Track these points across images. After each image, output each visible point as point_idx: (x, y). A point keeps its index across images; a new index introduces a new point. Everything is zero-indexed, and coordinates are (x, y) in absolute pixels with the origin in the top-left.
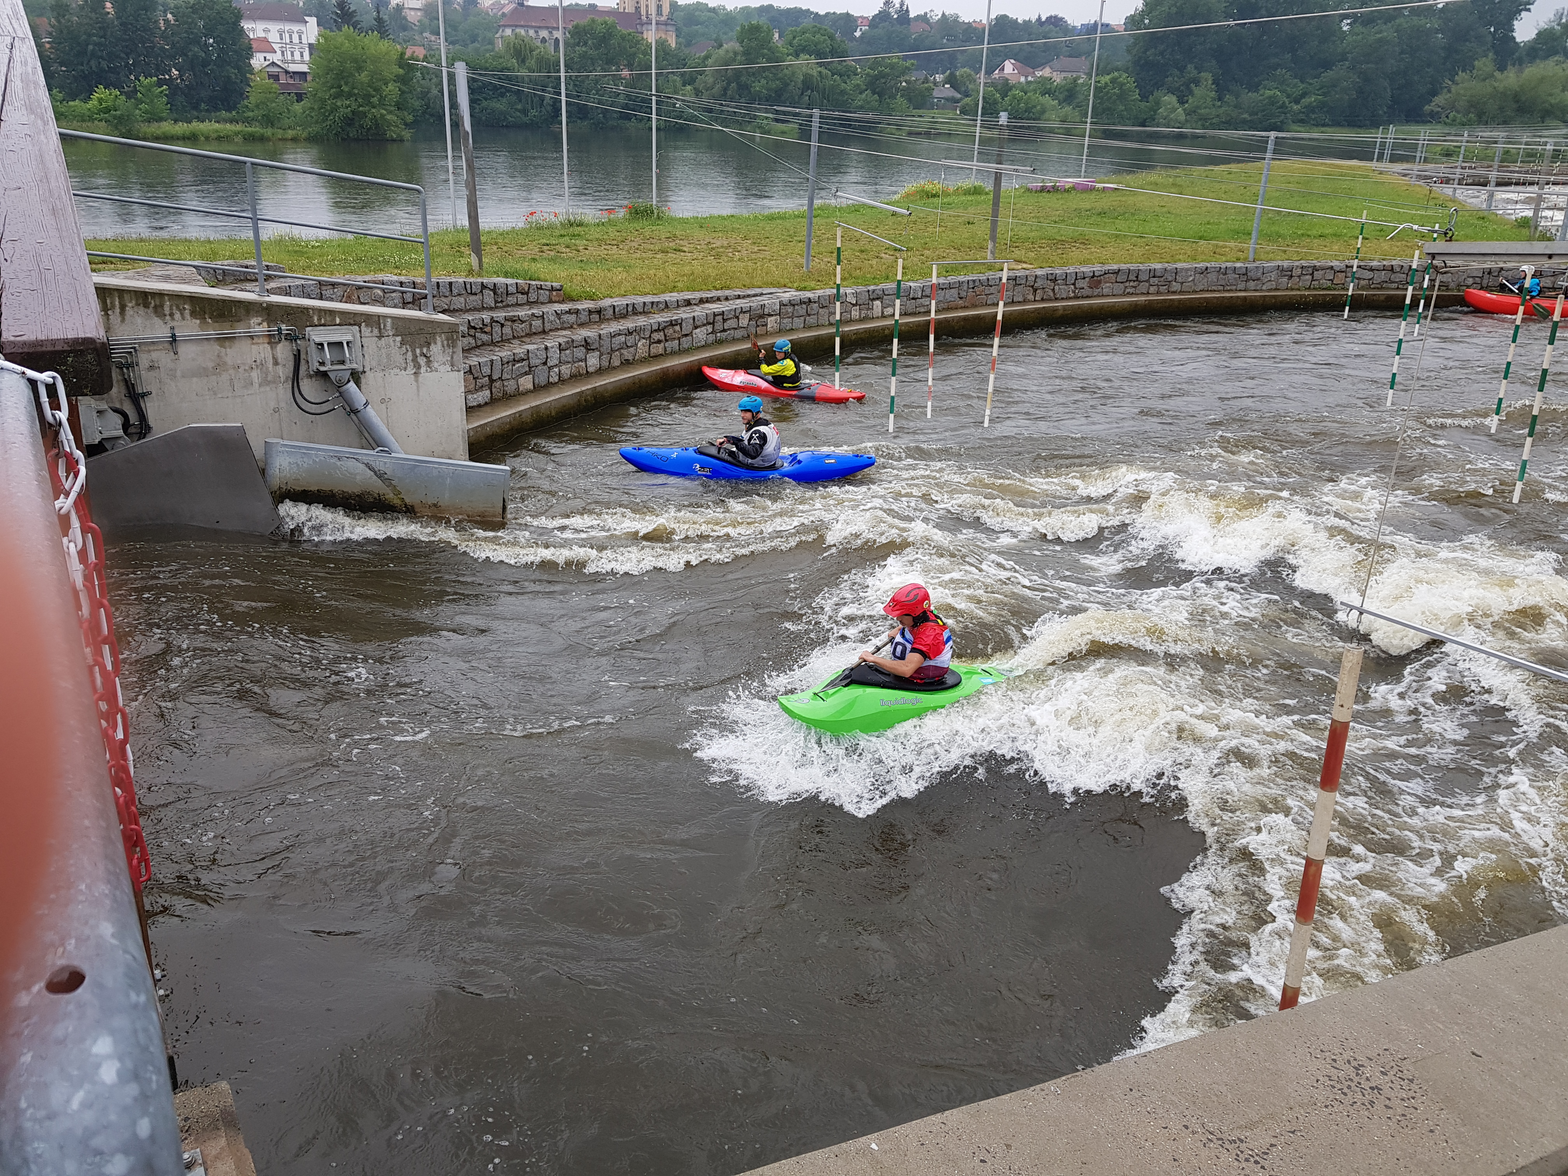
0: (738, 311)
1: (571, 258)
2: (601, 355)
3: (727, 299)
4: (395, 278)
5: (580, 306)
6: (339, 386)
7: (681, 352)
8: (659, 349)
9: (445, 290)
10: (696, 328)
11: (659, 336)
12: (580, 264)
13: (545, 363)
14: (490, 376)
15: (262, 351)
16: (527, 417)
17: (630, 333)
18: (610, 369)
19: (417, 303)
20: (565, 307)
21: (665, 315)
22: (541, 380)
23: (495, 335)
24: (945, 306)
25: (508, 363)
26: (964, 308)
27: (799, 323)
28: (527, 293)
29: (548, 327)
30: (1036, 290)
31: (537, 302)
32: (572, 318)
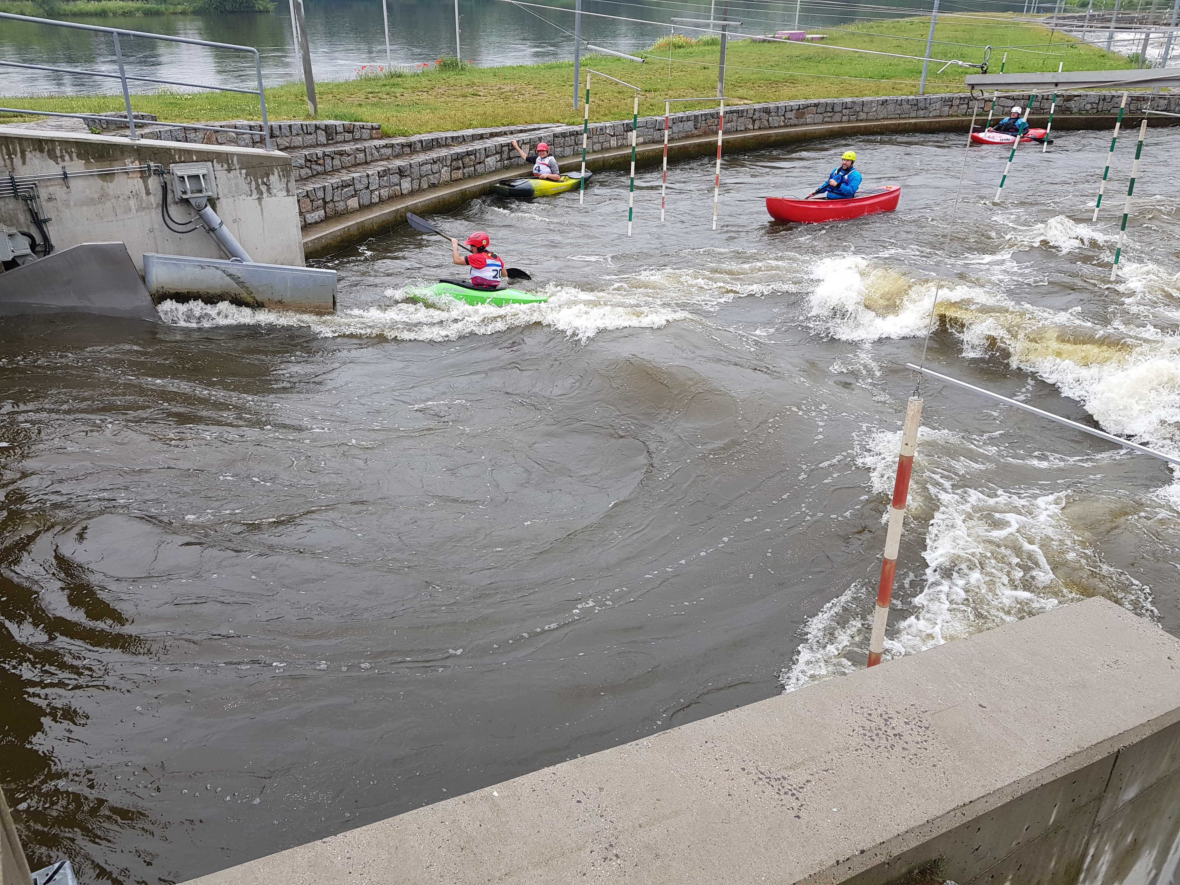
1: (390, 103)
2: (412, 180)
4: (246, 123)
5: (394, 141)
6: (199, 210)
7: (476, 176)
8: (458, 174)
9: (286, 132)
10: (487, 156)
11: (458, 164)
12: (396, 108)
13: (367, 188)
14: (324, 199)
15: (136, 183)
16: (354, 231)
17: (435, 162)
18: (420, 191)
20: (383, 142)
21: (463, 147)
22: (366, 202)
23: (327, 166)
24: (684, 135)
25: (337, 188)
26: (699, 136)
27: (568, 151)
28: (352, 132)
29: (369, 158)
30: (754, 121)
31: (360, 139)
32: (388, 151)
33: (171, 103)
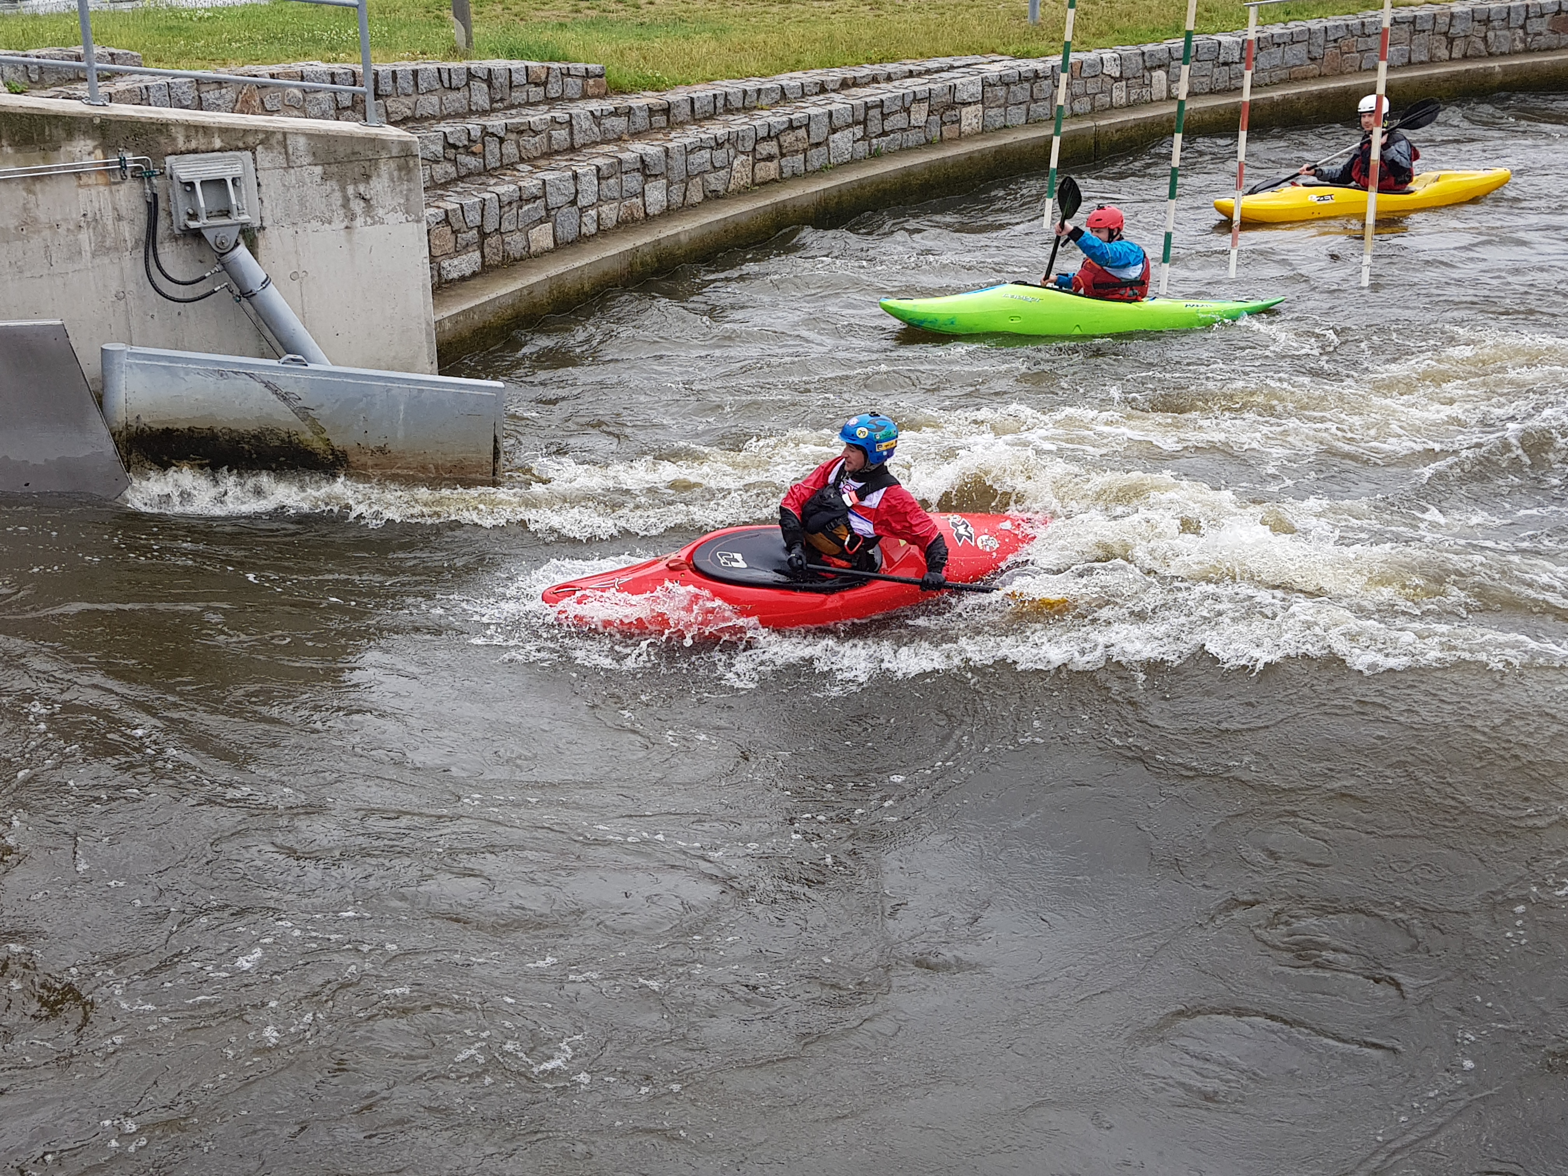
0: (908, 100)
1: (624, 21)
2: (670, 184)
3: (889, 78)
4: (322, 67)
5: (634, 102)
6: (222, 253)
7: (809, 174)
8: (770, 170)
9: (407, 85)
10: (834, 131)
11: (770, 148)
12: (639, 31)
13: (573, 203)
14: (480, 228)
15: (95, 197)
17: (719, 145)
18: (686, 208)
19: (359, 107)
20: (608, 105)
21: (781, 110)
22: (568, 231)
23: (489, 156)
24: (1283, 74)
25: (510, 203)
26: (1322, 76)
27: (1017, 115)
28: (545, 84)
29: (579, 140)
30: (1451, 41)
31: (560, 98)
32: (619, 124)
33: (170, 29)
